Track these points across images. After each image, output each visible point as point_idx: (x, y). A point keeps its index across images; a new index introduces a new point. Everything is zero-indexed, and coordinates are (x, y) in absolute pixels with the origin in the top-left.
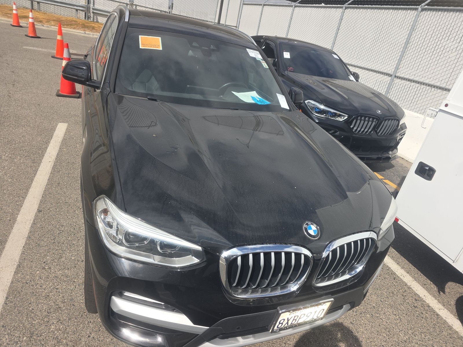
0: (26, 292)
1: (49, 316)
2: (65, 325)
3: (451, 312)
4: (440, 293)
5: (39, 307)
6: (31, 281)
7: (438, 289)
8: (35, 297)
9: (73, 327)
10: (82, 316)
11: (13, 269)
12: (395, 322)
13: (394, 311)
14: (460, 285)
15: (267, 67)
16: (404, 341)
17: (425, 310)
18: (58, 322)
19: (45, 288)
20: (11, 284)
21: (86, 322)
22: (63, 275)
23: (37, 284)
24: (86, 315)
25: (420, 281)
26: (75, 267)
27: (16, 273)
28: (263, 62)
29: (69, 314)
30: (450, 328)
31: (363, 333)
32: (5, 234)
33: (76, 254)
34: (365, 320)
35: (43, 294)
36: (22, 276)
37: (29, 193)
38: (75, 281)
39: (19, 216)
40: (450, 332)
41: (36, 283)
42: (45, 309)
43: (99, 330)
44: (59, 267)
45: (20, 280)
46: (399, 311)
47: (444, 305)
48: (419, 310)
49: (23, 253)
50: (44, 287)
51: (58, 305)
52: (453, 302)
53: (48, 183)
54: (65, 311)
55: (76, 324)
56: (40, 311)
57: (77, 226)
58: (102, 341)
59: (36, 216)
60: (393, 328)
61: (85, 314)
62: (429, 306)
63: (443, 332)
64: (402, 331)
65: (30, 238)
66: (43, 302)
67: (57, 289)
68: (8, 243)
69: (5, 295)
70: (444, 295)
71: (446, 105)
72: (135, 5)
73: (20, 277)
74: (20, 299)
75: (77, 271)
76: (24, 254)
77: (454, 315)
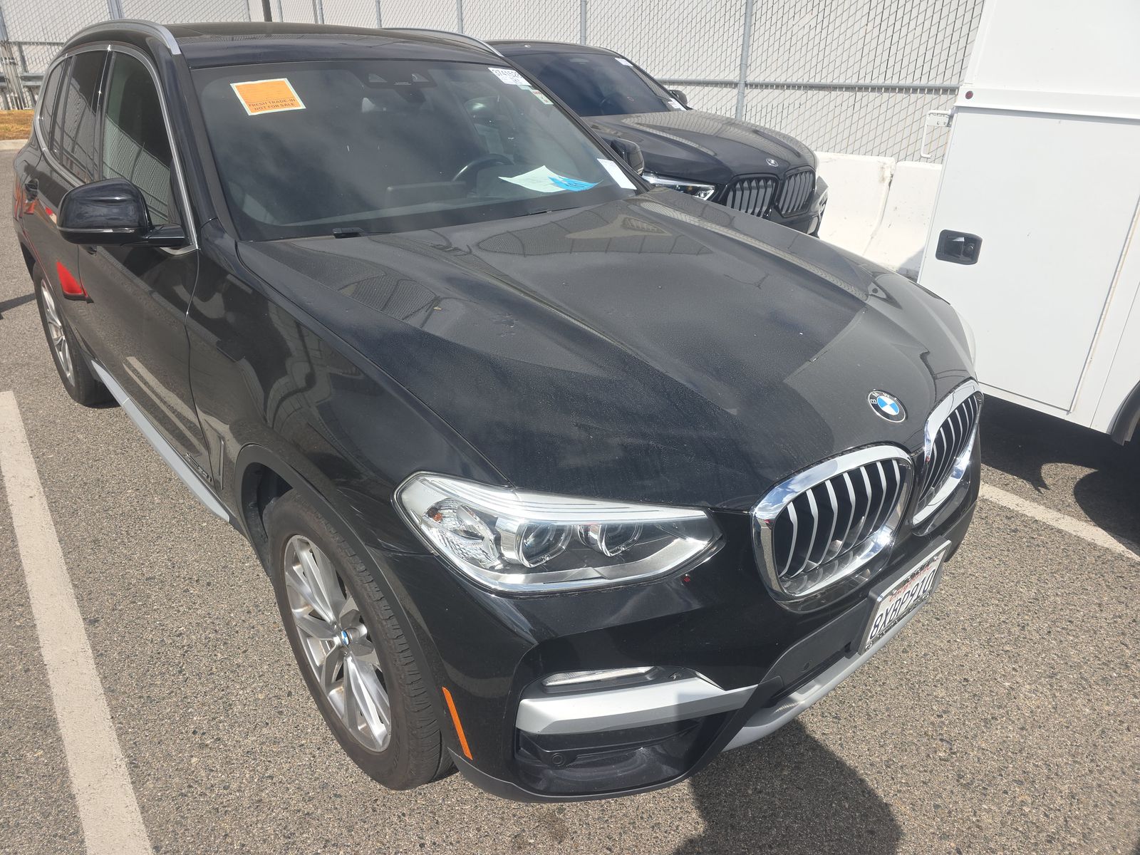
0: (197, 815)
1: (294, 843)
2: (348, 846)
3: (1079, 519)
4: (1039, 491)
5: (254, 835)
6: (190, 786)
7: (1032, 484)
8: (228, 818)
9: (370, 842)
10: (374, 811)
11: (122, 777)
12: (998, 570)
13: (984, 552)
14: (1063, 464)
15: (550, 103)
16: (1034, 599)
17: (1034, 531)
18: (325, 847)
19: (240, 787)
20: (142, 813)
21: (395, 819)
22: (263, 743)
23: (212, 786)
24: (384, 805)
25: (994, 480)
26: (281, 713)
27: (138, 783)
28: (536, 93)
29: (340, 819)
30: (1093, 546)
31: (957, 612)
32: (38, 707)
33: (261, 684)
34: (947, 589)
35: (246, 803)
36: (160, 785)
37: (29, 588)
38: (303, 745)
39: (43, 651)
40: (1097, 554)
41: (209, 786)
42: (272, 832)
43: (437, 823)
44: (241, 729)
45: (162, 795)
46: (993, 548)
47: (1060, 510)
48: (1023, 534)
49: (121, 733)
50: (234, 786)
51: (299, 811)
52: (1071, 500)
53: (63, 549)
54: (326, 816)
55: (372, 833)
56: (265, 841)
57: (217, 622)
58: (458, 842)
59: (92, 636)
60: (1002, 583)
61: (378, 803)
62: (1036, 520)
63: (1085, 557)
64: (1018, 582)
65: (113, 691)
66: (258, 821)
67: (271, 777)
68: (61, 725)
69: (148, 844)
70: (1049, 492)
71: (969, 95)
72: (14, 43)
73: (154, 788)
74: (193, 836)
75: (293, 720)
76: (127, 733)
77: (1086, 521)
